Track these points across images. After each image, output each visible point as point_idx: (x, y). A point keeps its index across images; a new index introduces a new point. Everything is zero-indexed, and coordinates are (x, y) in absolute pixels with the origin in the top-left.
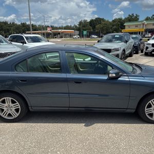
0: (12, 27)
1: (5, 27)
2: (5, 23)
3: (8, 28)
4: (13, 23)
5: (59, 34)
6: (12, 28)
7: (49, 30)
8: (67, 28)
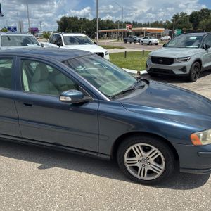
0: (81, 23)
1: (74, 24)
2: (75, 19)
3: (77, 25)
4: (84, 19)
5: (143, 33)
6: (82, 25)
7: (128, 29)
8: (156, 25)
